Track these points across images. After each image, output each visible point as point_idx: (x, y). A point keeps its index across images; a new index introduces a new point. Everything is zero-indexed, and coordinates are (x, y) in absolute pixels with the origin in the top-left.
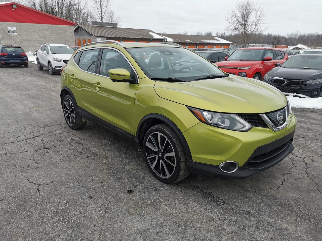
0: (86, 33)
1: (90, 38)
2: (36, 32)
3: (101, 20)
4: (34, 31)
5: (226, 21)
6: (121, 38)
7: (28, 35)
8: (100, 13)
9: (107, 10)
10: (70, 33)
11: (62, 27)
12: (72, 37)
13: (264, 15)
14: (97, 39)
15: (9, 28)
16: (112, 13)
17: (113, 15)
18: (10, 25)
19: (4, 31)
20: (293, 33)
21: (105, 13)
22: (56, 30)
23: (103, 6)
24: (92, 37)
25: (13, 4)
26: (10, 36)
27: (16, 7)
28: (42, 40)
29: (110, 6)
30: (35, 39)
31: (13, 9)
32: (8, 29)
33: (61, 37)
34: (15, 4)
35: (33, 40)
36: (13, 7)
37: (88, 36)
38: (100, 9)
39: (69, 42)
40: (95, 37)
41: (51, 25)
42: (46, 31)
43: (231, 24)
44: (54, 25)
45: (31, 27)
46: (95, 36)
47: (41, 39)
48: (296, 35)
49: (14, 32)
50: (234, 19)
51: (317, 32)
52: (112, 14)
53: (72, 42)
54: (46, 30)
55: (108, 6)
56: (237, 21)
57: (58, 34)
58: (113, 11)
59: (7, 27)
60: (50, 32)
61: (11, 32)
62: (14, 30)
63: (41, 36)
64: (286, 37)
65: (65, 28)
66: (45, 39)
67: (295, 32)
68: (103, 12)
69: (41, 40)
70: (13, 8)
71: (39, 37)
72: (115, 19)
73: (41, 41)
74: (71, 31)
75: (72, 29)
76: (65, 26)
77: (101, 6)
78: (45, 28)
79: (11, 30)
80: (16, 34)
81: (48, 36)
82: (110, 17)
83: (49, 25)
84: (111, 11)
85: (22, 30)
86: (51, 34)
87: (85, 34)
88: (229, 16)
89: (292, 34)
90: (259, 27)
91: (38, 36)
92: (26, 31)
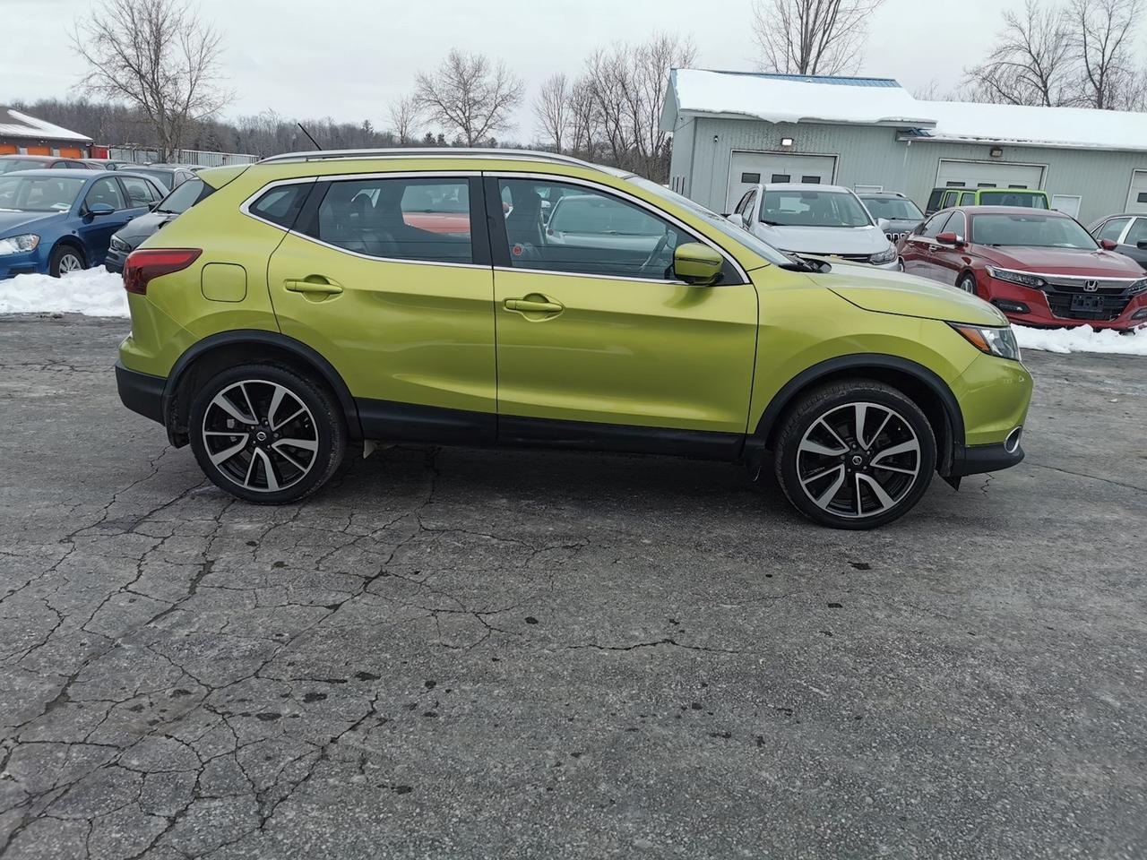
5: (75, 52)
13: (217, 48)
20: (257, 115)
43: (98, 70)
48: (268, 123)
50: (108, 50)
51: (330, 119)
56: (119, 58)
64: (234, 128)
67: (265, 113)
88: (85, 36)
89: (255, 120)
90: (205, 91)
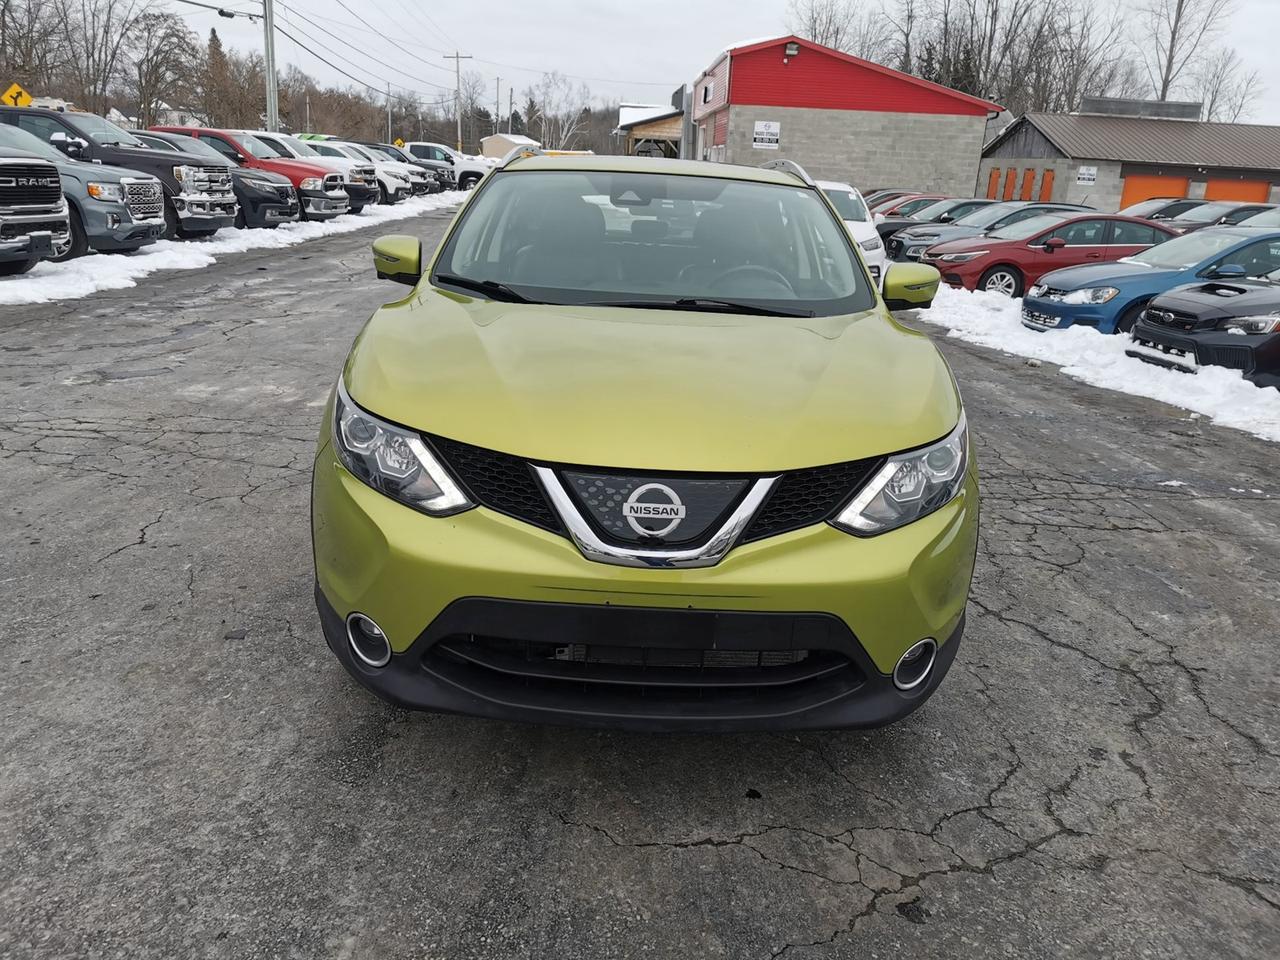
0: (1042, 147)
1: (1050, 166)
2: (841, 141)
3: (1160, 93)
4: (834, 138)
6: (1198, 167)
7: (814, 152)
8: (1164, 62)
9: (1198, 49)
10: (967, 144)
11: (940, 123)
12: (968, 161)
14: (1081, 171)
15: (760, 126)
16: (1228, 58)
17: (1228, 69)
18: (762, 118)
19: (743, 135)
21: (1189, 61)
22: (917, 133)
23: (1184, 32)
24: (1059, 160)
25: (790, 43)
26: (756, 153)
27: (795, 53)
28: (855, 169)
29: (1219, 32)
30: (834, 164)
31: (785, 61)
32: (757, 129)
33: (927, 160)
34: (796, 43)
35: (825, 170)
36: (788, 52)
37: (1049, 157)
38: (1167, 45)
39: (952, 181)
40: (1071, 162)
41: (900, 116)
42: (877, 139)
44: (912, 116)
45: (828, 123)
46: (1073, 158)
47: (852, 166)
49: (770, 141)
52: (1224, 66)
53: (964, 179)
54: (878, 134)
55: (1211, 33)
57: (918, 149)
58: (1233, 52)
59: (752, 122)
60: (889, 141)
61: (762, 140)
62: (772, 134)
63: (854, 155)
65: (952, 124)
66: (866, 167)
68: (1178, 58)
69: (853, 169)
70: (788, 56)
71: (849, 160)
72: (1235, 86)
73: (852, 174)
74: (971, 135)
75: (975, 127)
76: (953, 118)
77: (1174, 33)
78: (877, 126)
79: (762, 133)
80: (775, 146)
81: (878, 156)
82: (1210, 76)
83: (894, 116)
84: (1219, 53)
85: (798, 134)
86: (893, 148)
87: (1040, 147)
91: (845, 156)
92: (810, 138)
